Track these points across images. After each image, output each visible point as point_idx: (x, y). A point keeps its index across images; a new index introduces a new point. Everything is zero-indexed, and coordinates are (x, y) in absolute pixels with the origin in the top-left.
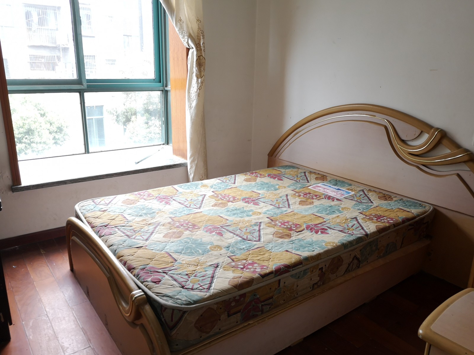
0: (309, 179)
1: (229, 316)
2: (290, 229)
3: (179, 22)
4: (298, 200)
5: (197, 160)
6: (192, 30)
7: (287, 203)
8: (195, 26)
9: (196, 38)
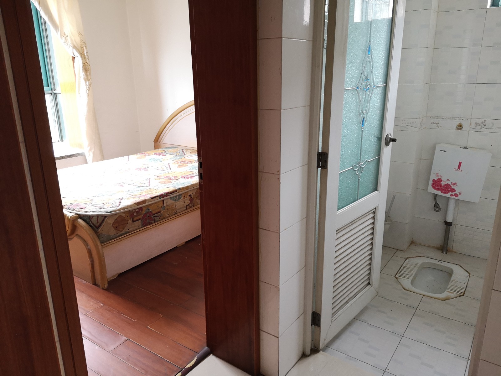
0: (185, 153)
1: (133, 221)
2: (171, 179)
3: (63, 36)
4: (177, 165)
5: (93, 149)
6: (76, 42)
7: (169, 167)
8: (78, 39)
9: (80, 48)
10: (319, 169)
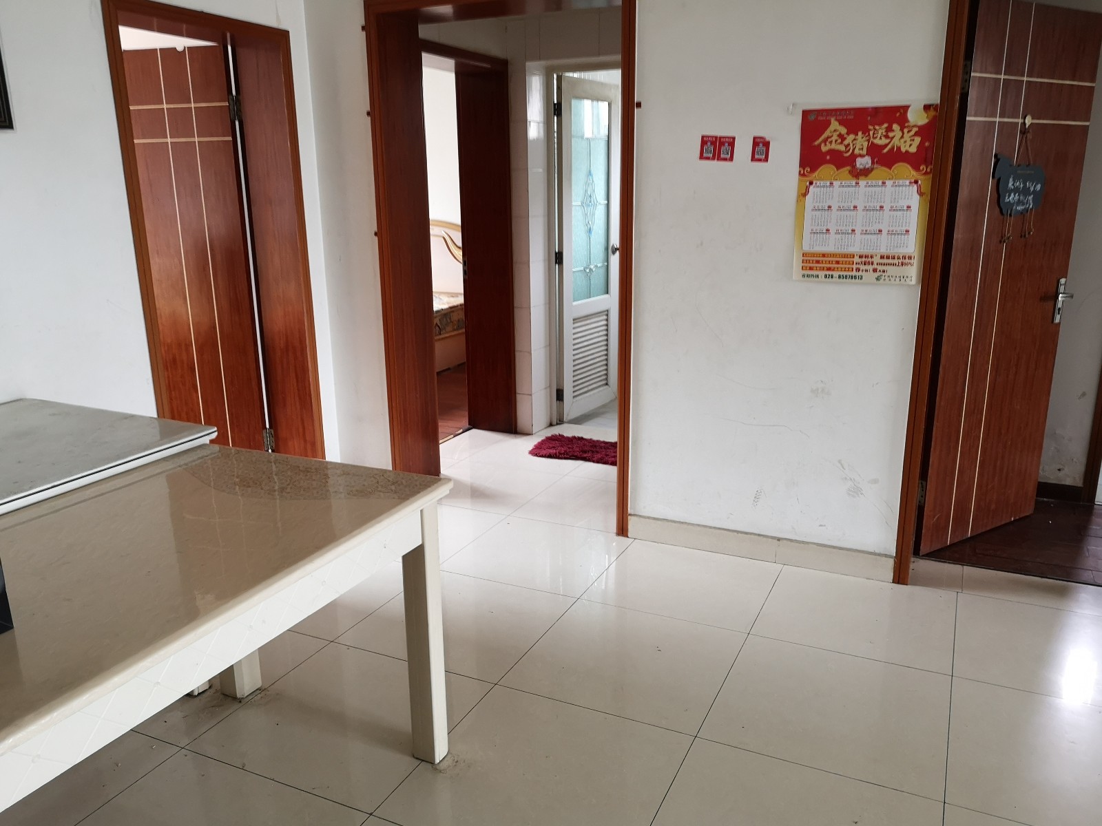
10: (557, 266)
